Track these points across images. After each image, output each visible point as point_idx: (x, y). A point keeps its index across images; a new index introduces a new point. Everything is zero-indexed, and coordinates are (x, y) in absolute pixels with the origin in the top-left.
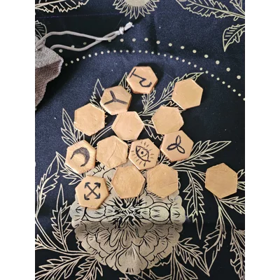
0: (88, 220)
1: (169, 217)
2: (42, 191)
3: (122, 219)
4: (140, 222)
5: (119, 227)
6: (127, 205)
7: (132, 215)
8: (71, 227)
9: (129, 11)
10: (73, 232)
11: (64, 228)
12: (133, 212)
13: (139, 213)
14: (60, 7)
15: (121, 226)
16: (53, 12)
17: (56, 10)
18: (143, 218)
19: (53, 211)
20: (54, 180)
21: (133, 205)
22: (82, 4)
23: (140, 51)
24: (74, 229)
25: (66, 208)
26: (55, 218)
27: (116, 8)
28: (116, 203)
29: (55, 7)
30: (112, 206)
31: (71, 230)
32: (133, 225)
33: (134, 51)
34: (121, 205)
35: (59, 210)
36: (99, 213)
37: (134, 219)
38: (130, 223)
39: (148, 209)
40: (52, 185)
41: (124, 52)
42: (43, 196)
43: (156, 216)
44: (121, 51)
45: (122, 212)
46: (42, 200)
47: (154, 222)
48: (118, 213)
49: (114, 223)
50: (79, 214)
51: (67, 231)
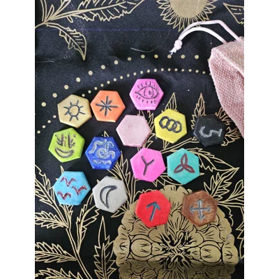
0: (133, 258)
1: (221, 258)
2: (82, 224)
3: (170, 259)
4: (190, 262)
5: (167, 268)
6: (175, 242)
7: (181, 255)
8: (115, 266)
9: (178, 22)
10: (117, 271)
11: (108, 266)
12: (182, 251)
13: (189, 253)
14: (102, 15)
15: (169, 267)
16: (93, 20)
17: (97, 18)
18: (193, 259)
19: (96, 247)
20: (96, 211)
21: (182, 243)
22: (126, 12)
23: (190, 70)
24: (118, 268)
25: (109, 244)
26: (98, 256)
27: (164, 19)
28: (162, 240)
29: (95, 15)
30: (159, 243)
31: (115, 269)
32: (182, 265)
33: (183, 70)
34: (168, 243)
35: (101, 246)
36: (145, 251)
37: (184, 260)
38: (179, 263)
39: (198, 249)
40: (93, 217)
41: (172, 71)
42: (83, 229)
43: (206, 257)
44: (169, 70)
45: (170, 251)
46: (83, 234)
47: (205, 263)
48: (166, 252)
49: (162, 263)
50: (124, 252)
51: (110, 270)
